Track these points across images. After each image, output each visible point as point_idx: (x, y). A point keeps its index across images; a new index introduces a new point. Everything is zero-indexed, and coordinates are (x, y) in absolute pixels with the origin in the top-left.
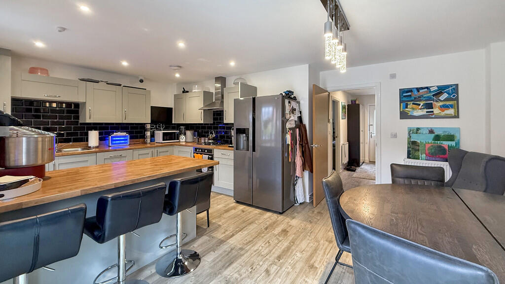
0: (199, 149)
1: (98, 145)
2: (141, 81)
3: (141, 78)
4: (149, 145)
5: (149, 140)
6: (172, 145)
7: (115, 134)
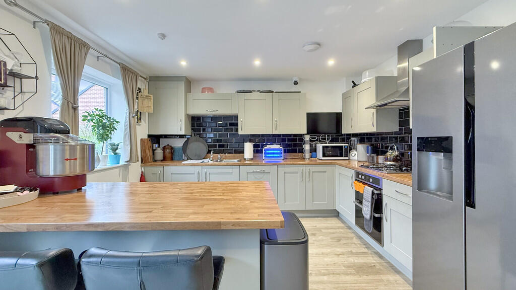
0: (362, 175)
1: (252, 157)
2: (296, 83)
3: (295, 79)
4: (307, 161)
5: (307, 155)
6: (331, 164)
7: (268, 147)
